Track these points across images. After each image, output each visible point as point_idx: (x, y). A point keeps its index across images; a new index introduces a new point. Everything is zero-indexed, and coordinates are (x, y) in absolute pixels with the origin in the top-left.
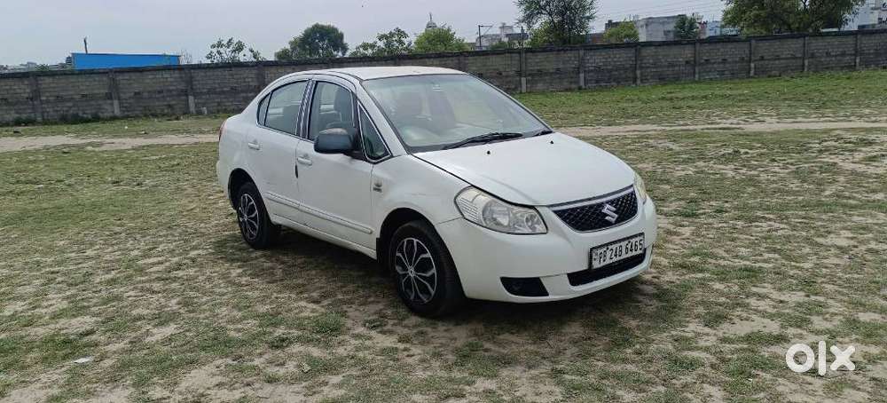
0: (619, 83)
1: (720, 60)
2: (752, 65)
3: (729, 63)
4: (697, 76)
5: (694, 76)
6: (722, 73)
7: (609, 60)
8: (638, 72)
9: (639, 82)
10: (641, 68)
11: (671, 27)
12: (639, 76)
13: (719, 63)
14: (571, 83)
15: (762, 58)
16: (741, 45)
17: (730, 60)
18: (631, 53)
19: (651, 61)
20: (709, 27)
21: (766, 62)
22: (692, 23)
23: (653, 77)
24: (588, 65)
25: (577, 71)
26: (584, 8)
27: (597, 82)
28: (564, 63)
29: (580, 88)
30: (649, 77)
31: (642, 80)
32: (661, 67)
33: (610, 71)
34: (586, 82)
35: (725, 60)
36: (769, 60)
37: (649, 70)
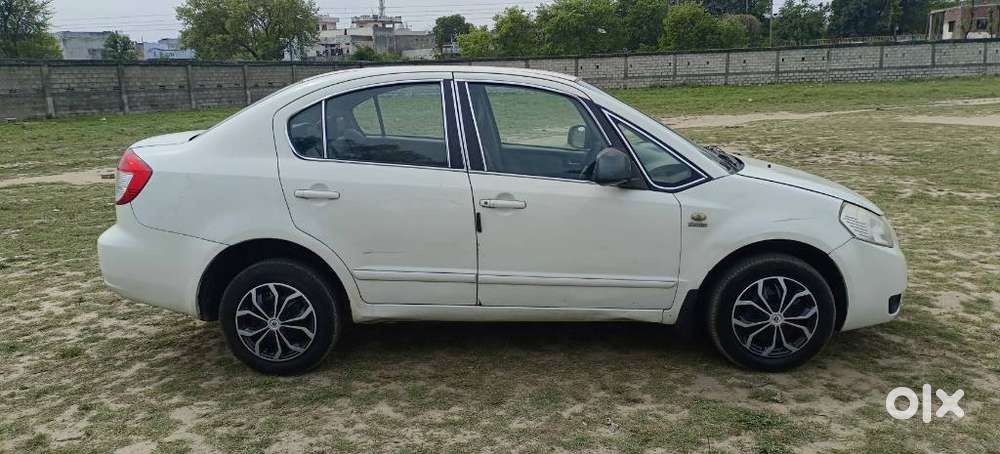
0: (101, 110)
1: (215, 86)
2: (248, 92)
3: (225, 89)
4: (194, 103)
5: (190, 103)
6: (219, 100)
7: (85, 81)
8: (125, 97)
9: (127, 108)
10: (127, 92)
11: (99, 45)
12: (126, 101)
13: (215, 89)
14: (35, 109)
15: (256, 86)
16: (234, 70)
17: (226, 86)
18: (112, 73)
19: (139, 84)
20: (146, 48)
21: (261, 90)
22: (126, 42)
23: (142, 103)
24: (55, 86)
25: (42, 93)
26: (34, 10)
27: (71, 108)
28: (20, 83)
29: (49, 117)
30: (139, 104)
31: (130, 107)
32: (150, 91)
33: (88, 95)
34: (56, 107)
35: (220, 86)
36: (262, 87)
37: (136, 95)
